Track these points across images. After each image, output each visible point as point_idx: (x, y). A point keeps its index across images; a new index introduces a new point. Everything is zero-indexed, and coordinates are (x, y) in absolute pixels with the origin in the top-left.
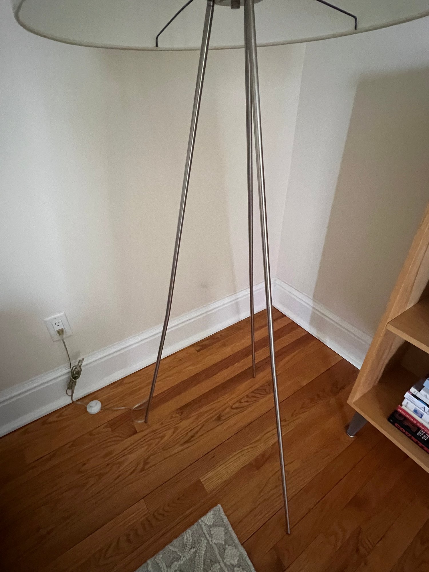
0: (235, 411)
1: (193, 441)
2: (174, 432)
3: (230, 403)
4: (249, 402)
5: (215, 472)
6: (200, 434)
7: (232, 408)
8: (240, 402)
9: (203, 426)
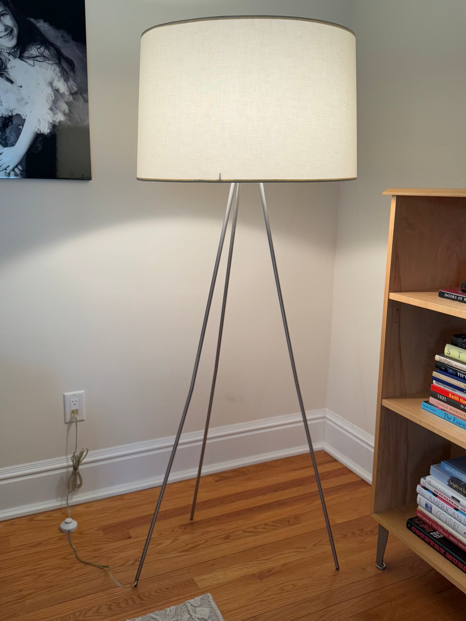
0: (247, 534)
1: (192, 550)
2: (173, 542)
3: (244, 527)
4: (266, 529)
5: (212, 575)
6: (201, 546)
7: (244, 531)
8: (255, 528)
9: (207, 541)
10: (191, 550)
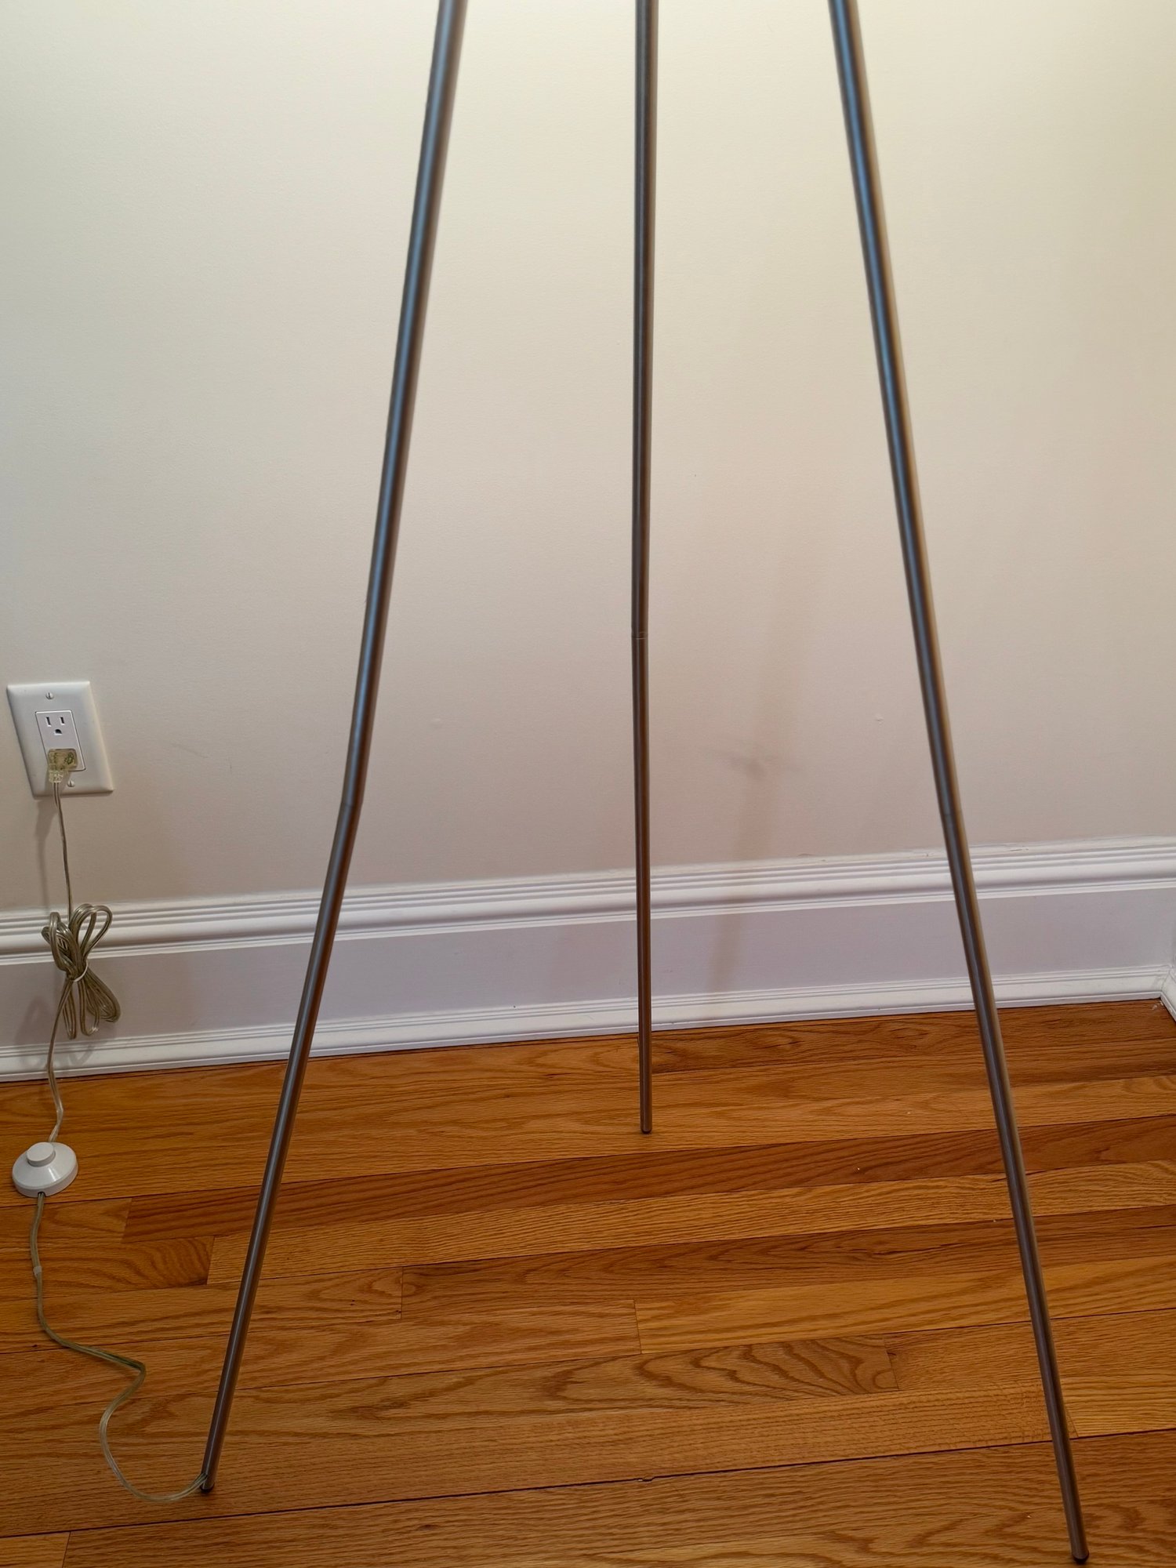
0: (650, 1390)
1: (388, 1419)
3: (649, 1348)
4: (737, 1380)
7: (642, 1370)
8: (696, 1363)
9: (470, 1382)
10: (384, 1414)
